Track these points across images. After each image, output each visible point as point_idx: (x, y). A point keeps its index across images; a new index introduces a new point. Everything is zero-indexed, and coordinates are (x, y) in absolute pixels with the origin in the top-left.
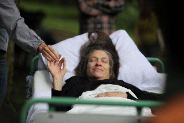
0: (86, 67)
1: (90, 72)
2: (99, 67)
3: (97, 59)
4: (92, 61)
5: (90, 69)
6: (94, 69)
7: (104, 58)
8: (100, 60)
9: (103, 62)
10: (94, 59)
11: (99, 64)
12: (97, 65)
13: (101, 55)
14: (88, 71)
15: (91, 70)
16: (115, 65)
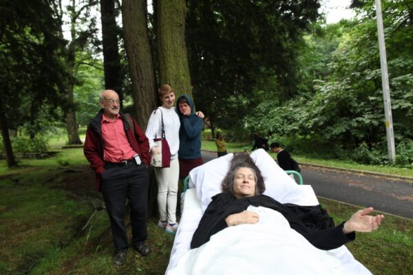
0: (233, 184)
1: (238, 189)
2: (246, 184)
3: (244, 176)
4: (239, 178)
5: (237, 187)
6: (242, 186)
7: (250, 175)
8: (246, 177)
9: (249, 178)
10: (240, 176)
11: (246, 181)
12: (245, 182)
13: (246, 171)
14: (235, 188)
15: (239, 187)
16: (258, 181)
